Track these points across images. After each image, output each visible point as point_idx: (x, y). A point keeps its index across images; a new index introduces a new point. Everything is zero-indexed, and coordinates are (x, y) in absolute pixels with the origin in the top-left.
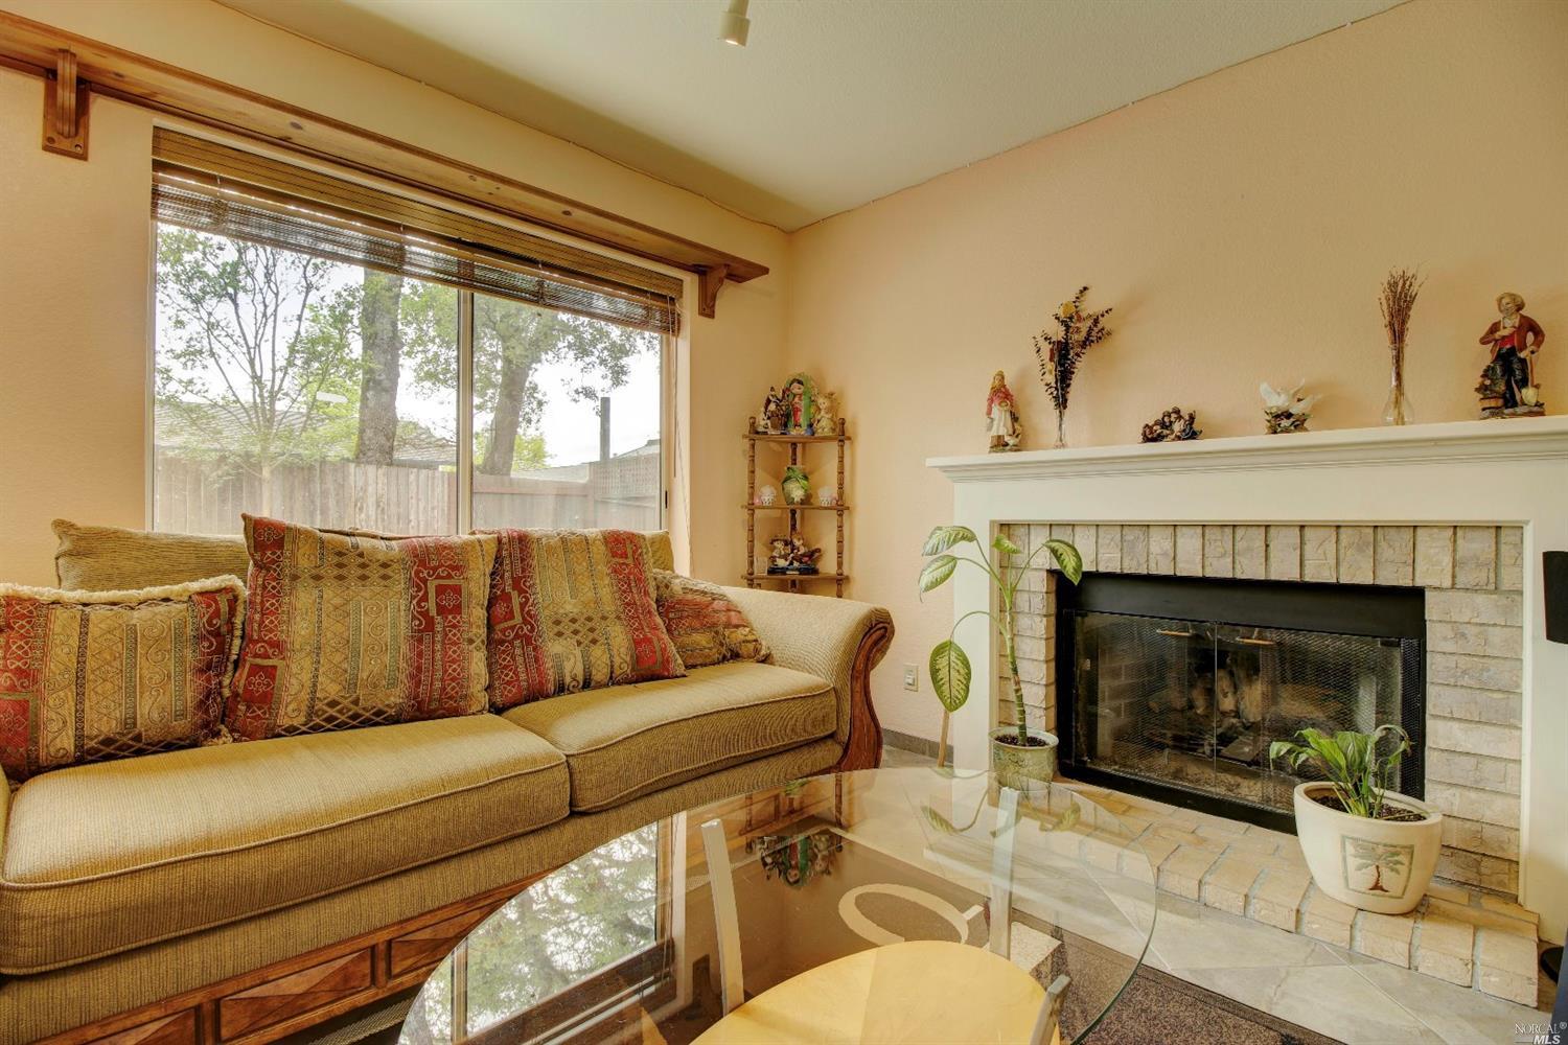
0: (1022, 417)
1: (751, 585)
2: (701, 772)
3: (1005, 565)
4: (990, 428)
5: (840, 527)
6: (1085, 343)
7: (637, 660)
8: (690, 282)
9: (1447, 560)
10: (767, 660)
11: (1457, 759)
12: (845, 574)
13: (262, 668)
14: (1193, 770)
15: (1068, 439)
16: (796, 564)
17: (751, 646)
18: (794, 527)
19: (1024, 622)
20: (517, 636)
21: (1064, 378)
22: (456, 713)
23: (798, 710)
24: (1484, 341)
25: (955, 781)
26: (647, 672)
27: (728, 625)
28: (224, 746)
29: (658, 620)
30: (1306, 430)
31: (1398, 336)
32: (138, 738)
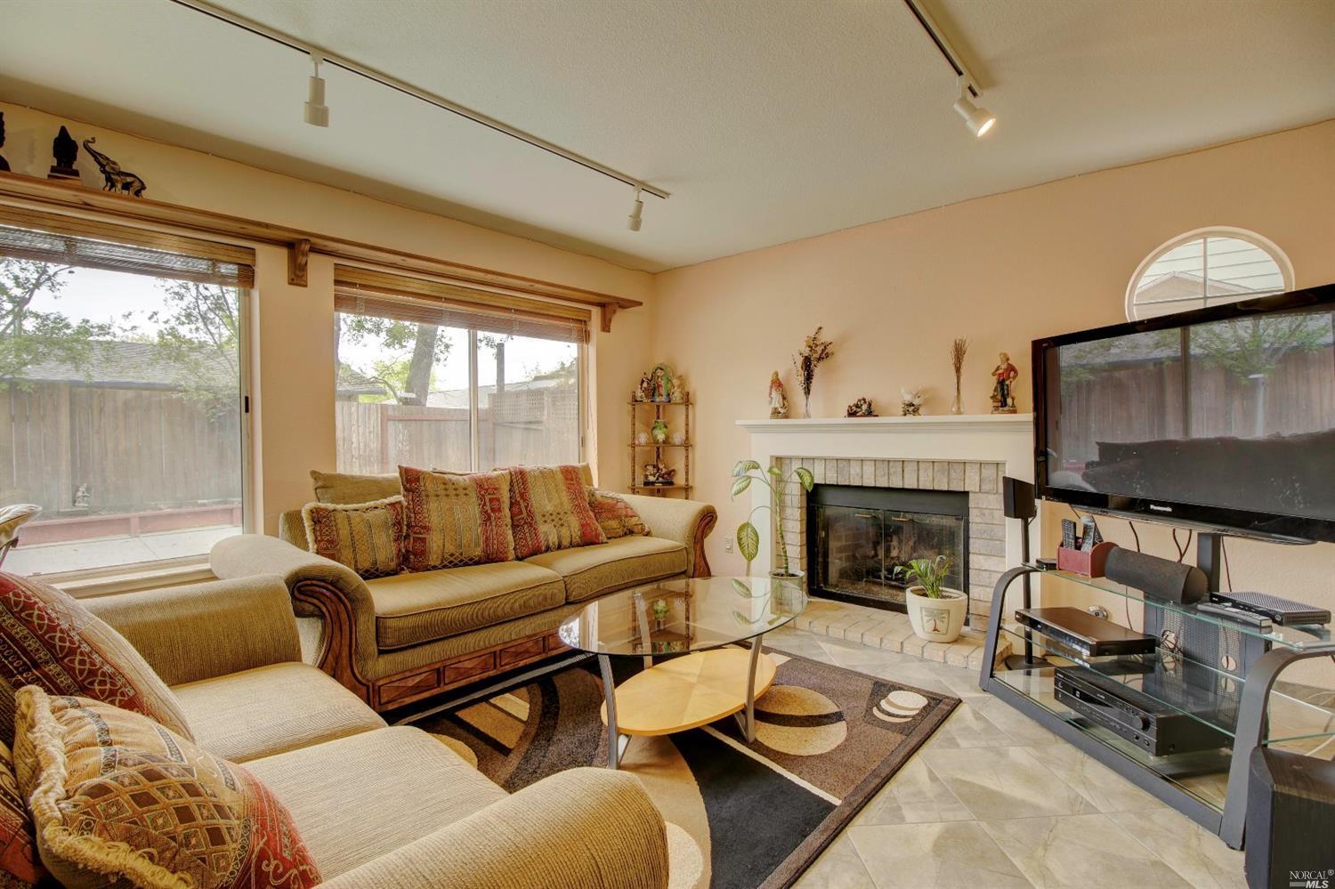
0: (788, 398)
1: (634, 493)
2: (620, 587)
3: (779, 482)
4: (771, 403)
5: (687, 457)
6: (820, 359)
7: (584, 535)
8: (596, 313)
9: (978, 479)
10: (648, 534)
11: (981, 573)
12: (690, 484)
13: (419, 538)
14: (875, 589)
15: (811, 411)
16: (661, 479)
17: (640, 527)
18: (658, 456)
19: (789, 511)
20: (525, 523)
21: (809, 378)
22: (502, 560)
23: (667, 558)
24: (994, 374)
25: (753, 599)
26: (588, 541)
27: (626, 516)
28: (406, 574)
29: (591, 513)
30: (919, 415)
31: (958, 370)
32: (377, 570)
